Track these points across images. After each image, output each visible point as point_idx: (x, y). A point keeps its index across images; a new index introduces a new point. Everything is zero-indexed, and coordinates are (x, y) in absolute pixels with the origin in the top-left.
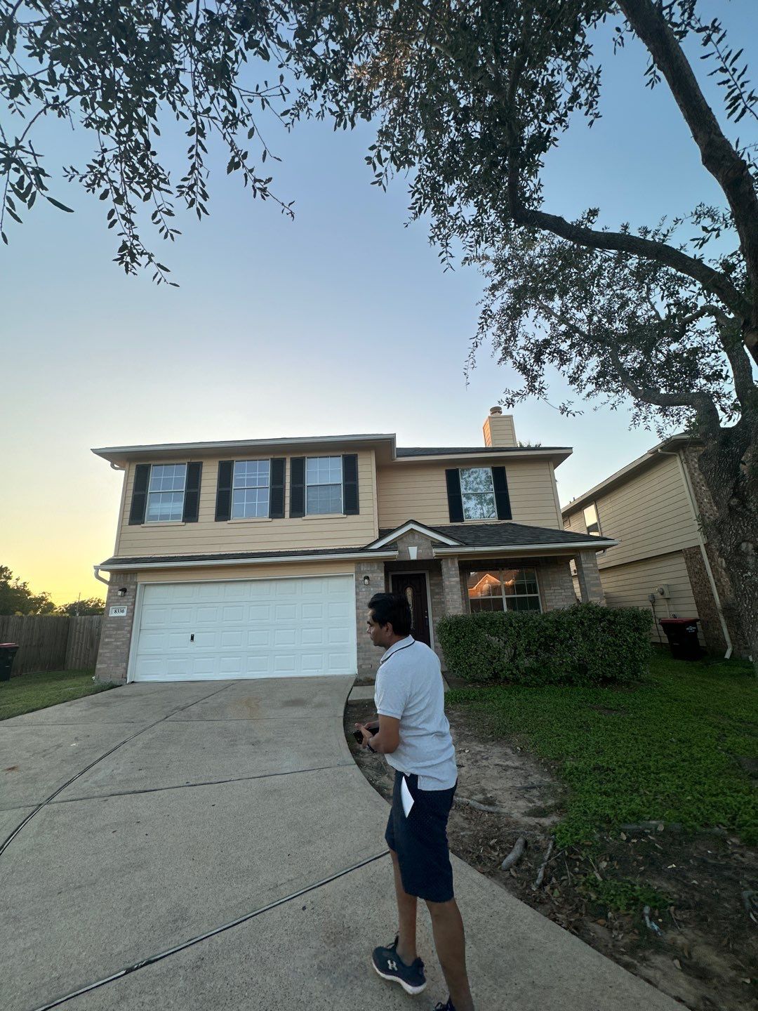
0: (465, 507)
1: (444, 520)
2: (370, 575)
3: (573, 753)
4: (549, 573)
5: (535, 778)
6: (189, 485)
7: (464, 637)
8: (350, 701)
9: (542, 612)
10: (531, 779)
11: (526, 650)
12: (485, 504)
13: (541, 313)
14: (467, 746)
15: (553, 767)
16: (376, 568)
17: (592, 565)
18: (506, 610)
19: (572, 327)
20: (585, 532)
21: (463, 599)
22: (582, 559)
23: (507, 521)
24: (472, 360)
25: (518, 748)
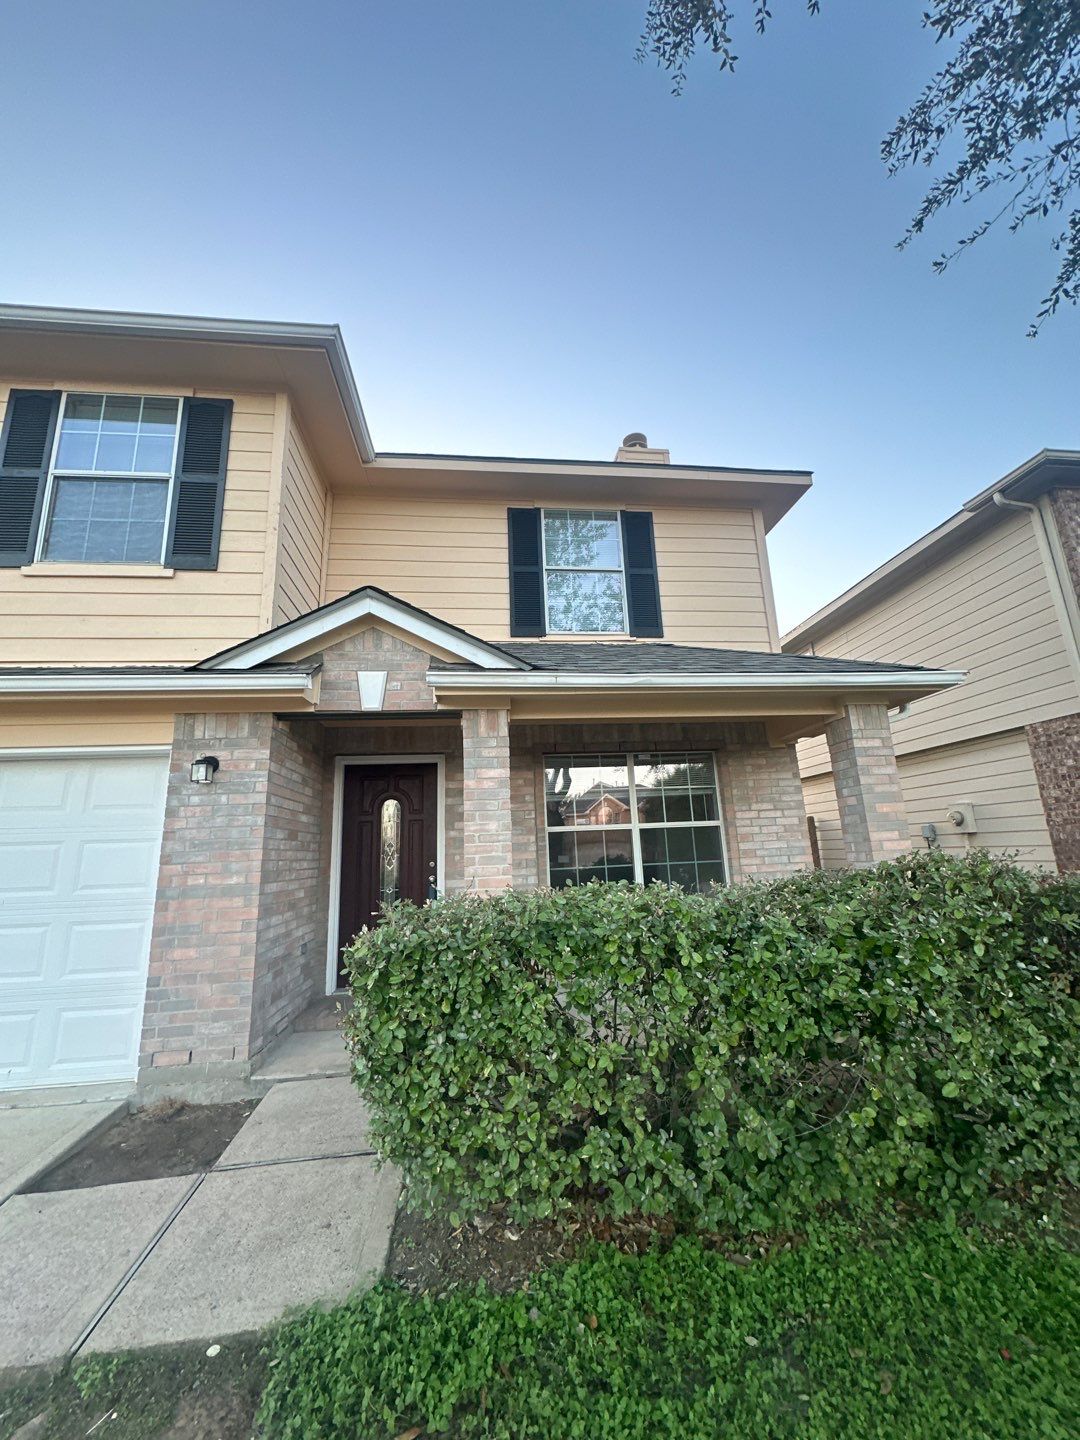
1: (496, 628)
2: (221, 755)
4: (749, 769)
16: (246, 732)
17: (877, 743)
22: (854, 726)
23: (650, 640)
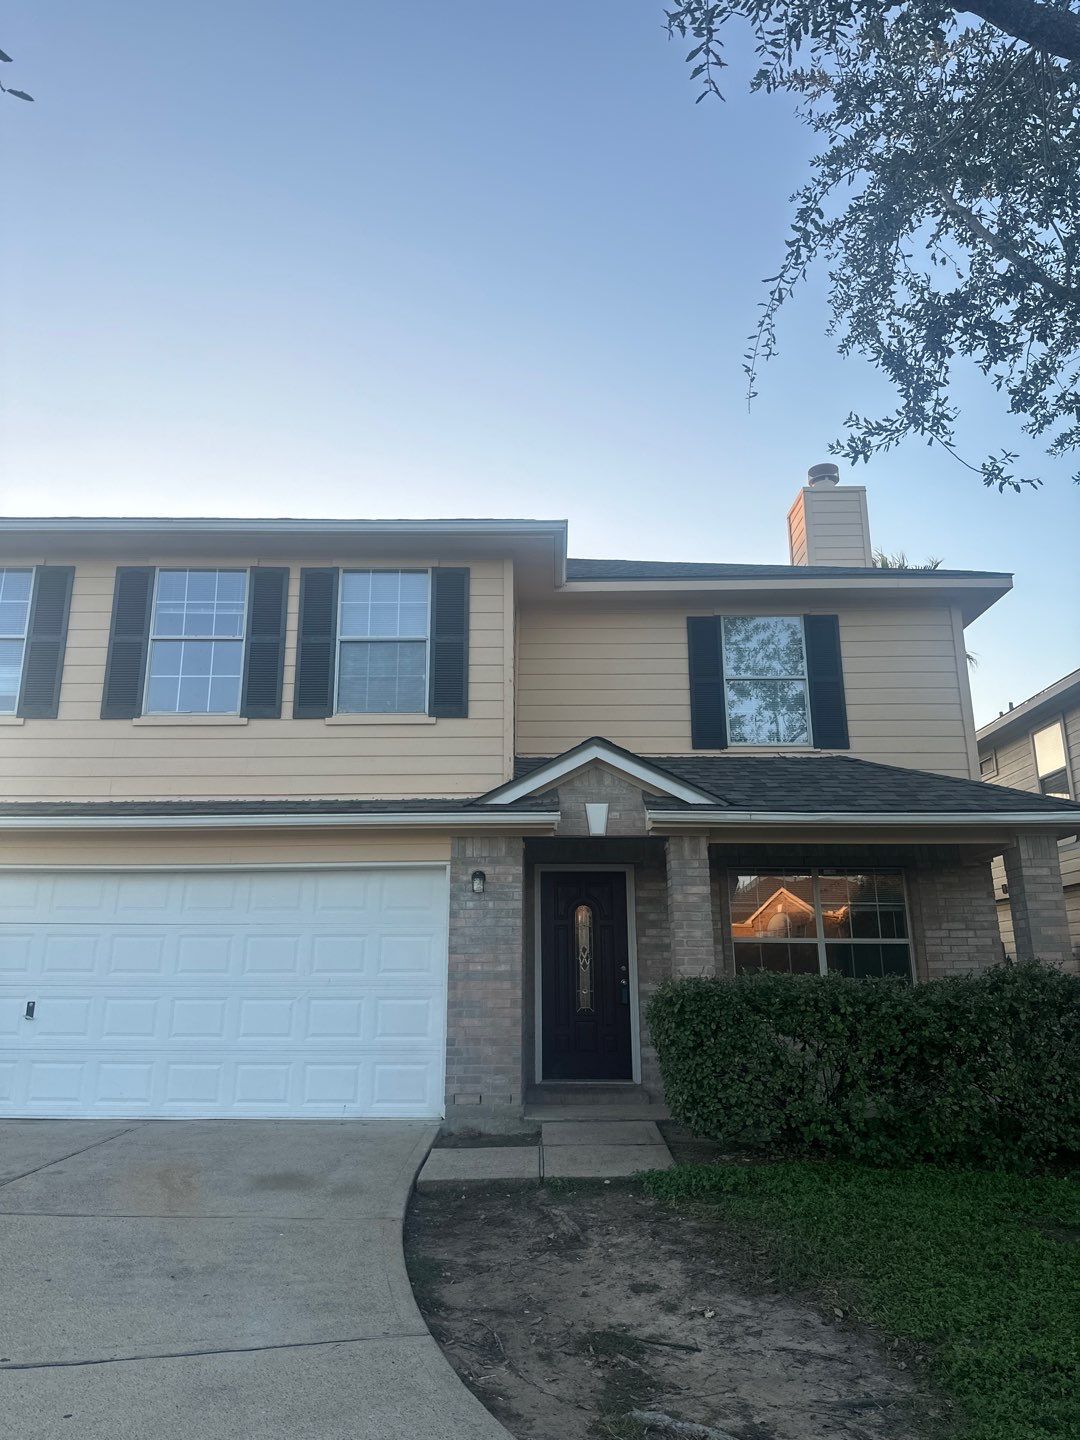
0: (731, 713)
1: (678, 743)
2: (487, 870)
3: (972, 1328)
4: (940, 887)
5: (875, 1384)
6: (37, 626)
7: (715, 1033)
8: (424, 1182)
9: (915, 982)
10: (864, 1386)
11: (868, 1075)
12: (784, 711)
13: (949, 226)
14: (710, 1303)
15: (921, 1357)
16: (503, 852)
17: (1045, 871)
18: (824, 970)
19: (1024, 265)
20: (1036, 790)
21: (716, 941)
22: (1024, 856)
23: (835, 753)
24: (765, 336)
25: (838, 1312)
